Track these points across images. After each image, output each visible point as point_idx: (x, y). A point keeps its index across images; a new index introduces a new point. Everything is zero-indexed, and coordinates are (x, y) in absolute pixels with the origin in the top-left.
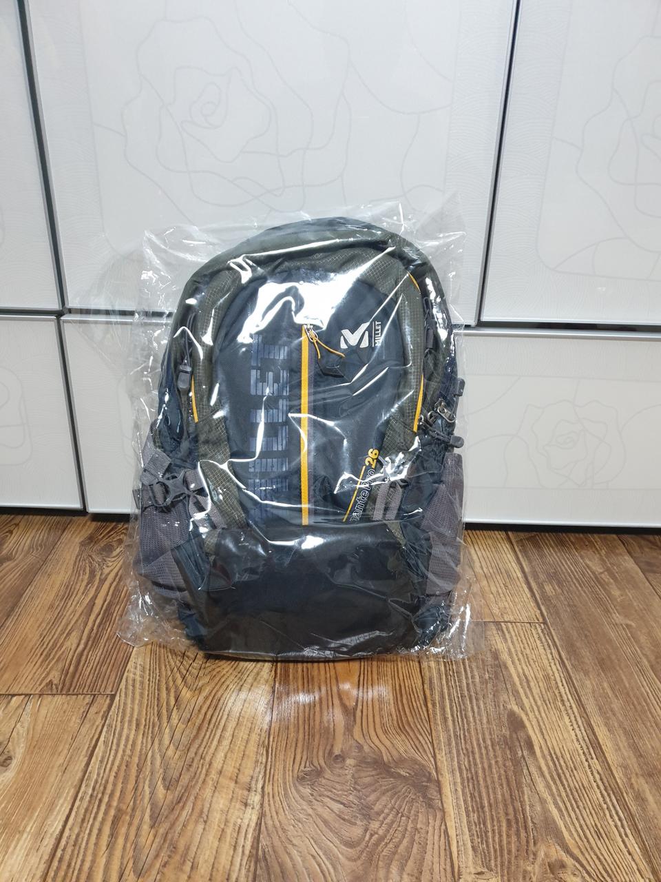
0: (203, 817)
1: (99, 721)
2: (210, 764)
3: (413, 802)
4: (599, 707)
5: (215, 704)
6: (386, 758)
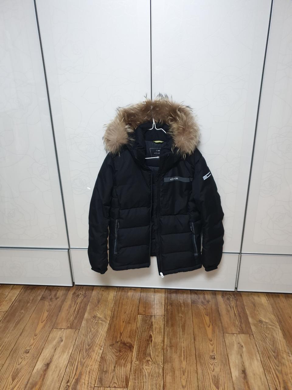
0: (94, 351)
1: (77, 334)
2: (95, 342)
3: (128, 350)
4: (167, 334)
5: (97, 331)
6: (125, 342)
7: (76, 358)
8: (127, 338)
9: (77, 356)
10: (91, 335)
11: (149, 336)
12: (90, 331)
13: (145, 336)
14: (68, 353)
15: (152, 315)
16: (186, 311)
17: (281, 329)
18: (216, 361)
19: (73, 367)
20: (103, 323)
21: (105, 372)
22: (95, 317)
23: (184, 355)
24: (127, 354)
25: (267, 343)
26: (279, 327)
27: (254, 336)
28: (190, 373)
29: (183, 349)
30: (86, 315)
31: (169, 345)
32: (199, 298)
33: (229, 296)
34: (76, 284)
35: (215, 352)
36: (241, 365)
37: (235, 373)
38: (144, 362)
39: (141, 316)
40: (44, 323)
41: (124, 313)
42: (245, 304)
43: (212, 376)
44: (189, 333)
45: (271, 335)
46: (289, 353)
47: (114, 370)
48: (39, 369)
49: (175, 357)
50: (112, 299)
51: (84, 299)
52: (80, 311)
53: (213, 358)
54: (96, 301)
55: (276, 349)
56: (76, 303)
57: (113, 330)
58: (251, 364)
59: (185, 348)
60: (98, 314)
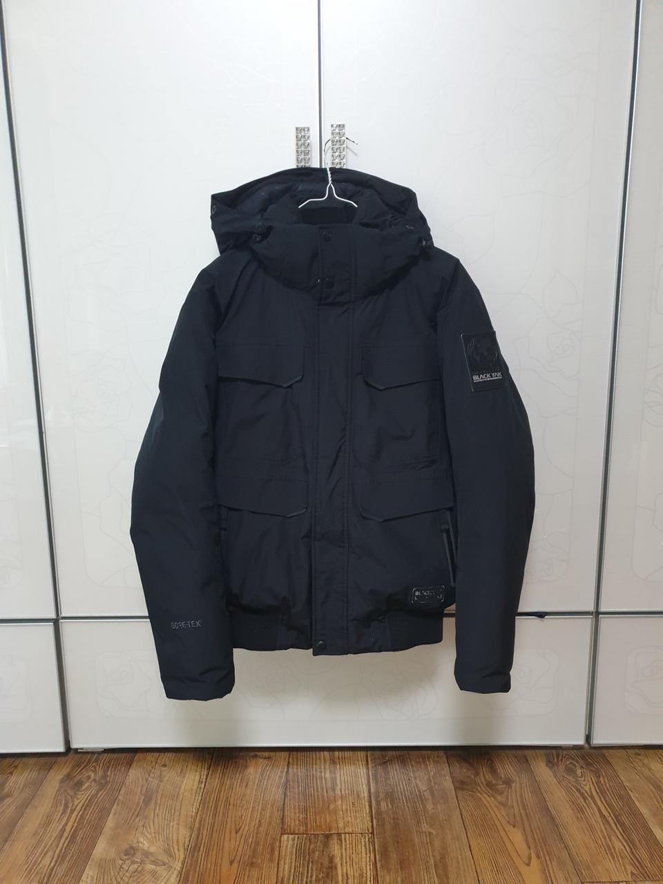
15: (331, 835)
16: (441, 816)
22: (130, 852)
30: (101, 847)
32: (478, 774)
33: (570, 761)
39: (294, 839)
41: (233, 831)
50: (195, 788)
51: (97, 793)
52: (81, 833)
54: (140, 799)
56: (69, 809)
60: (142, 840)
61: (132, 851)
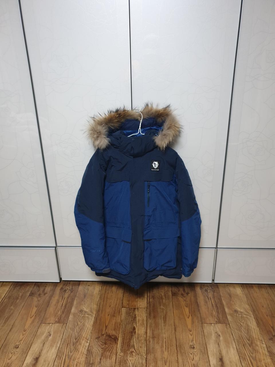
0: (80, 344)
1: (64, 328)
2: (82, 336)
3: (113, 342)
4: (150, 326)
5: (84, 325)
6: (111, 335)
7: (63, 351)
8: (112, 330)
9: (64, 350)
10: (78, 329)
11: (133, 328)
12: (77, 324)
13: (129, 328)
14: (56, 347)
15: (135, 308)
16: (167, 303)
17: (254, 318)
18: (195, 351)
19: (61, 360)
20: (90, 316)
21: (91, 364)
22: (81, 311)
23: (166, 346)
24: (113, 346)
25: (242, 331)
26: (253, 316)
27: (230, 326)
28: (171, 363)
29: (164, 340)
30: (73, 310)
31: (151, 336)
32: (179, 291)
33: (207, 287)
34: (63, 279)
35: (194, 342)
36: (218, 354)
37: (213, 361)
38: (128, 354)
39: (125, 309)
40: (33, 318)
41: (109, 306)
42: (222, 295)
43: (191, 364)
44: (170, 324)
45: (246, 324)
46: (262, 341)
47: (100, 362)
48: (29, 363)
49: (158, 347)
50: (98, 293)
51: (71, 294)
52: (67, 305)
53: (192, 348)
54: (83, 296)
55: (250, 337)
56: (63, 298)
57: (99, 323)
58: (227, 352)
59: (166, 338)
60: (84, 308)
61: (82, 311)
